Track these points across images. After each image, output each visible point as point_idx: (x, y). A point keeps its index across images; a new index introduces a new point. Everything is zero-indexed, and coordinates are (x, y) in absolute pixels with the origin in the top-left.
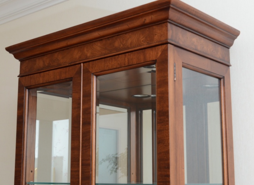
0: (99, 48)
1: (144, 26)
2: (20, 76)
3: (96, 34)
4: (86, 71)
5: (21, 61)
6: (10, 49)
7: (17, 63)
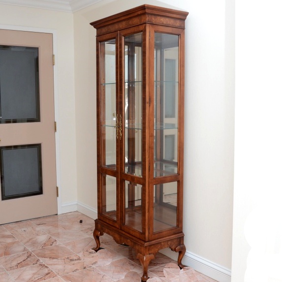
0: (124, 24)
1: (138, 15)
2: (97, 36)
3: (123, 18)
4: (120, 34)
5: (97, 29)
6: (92, 24)
7: (95, 30)
